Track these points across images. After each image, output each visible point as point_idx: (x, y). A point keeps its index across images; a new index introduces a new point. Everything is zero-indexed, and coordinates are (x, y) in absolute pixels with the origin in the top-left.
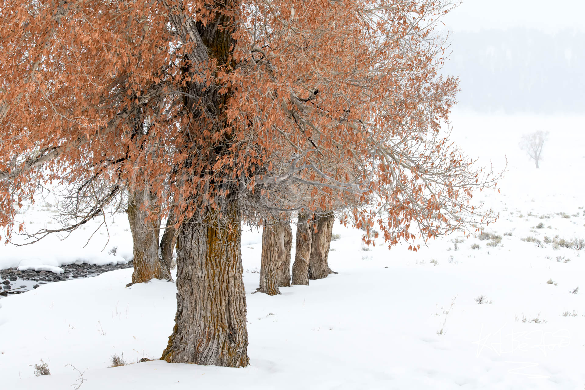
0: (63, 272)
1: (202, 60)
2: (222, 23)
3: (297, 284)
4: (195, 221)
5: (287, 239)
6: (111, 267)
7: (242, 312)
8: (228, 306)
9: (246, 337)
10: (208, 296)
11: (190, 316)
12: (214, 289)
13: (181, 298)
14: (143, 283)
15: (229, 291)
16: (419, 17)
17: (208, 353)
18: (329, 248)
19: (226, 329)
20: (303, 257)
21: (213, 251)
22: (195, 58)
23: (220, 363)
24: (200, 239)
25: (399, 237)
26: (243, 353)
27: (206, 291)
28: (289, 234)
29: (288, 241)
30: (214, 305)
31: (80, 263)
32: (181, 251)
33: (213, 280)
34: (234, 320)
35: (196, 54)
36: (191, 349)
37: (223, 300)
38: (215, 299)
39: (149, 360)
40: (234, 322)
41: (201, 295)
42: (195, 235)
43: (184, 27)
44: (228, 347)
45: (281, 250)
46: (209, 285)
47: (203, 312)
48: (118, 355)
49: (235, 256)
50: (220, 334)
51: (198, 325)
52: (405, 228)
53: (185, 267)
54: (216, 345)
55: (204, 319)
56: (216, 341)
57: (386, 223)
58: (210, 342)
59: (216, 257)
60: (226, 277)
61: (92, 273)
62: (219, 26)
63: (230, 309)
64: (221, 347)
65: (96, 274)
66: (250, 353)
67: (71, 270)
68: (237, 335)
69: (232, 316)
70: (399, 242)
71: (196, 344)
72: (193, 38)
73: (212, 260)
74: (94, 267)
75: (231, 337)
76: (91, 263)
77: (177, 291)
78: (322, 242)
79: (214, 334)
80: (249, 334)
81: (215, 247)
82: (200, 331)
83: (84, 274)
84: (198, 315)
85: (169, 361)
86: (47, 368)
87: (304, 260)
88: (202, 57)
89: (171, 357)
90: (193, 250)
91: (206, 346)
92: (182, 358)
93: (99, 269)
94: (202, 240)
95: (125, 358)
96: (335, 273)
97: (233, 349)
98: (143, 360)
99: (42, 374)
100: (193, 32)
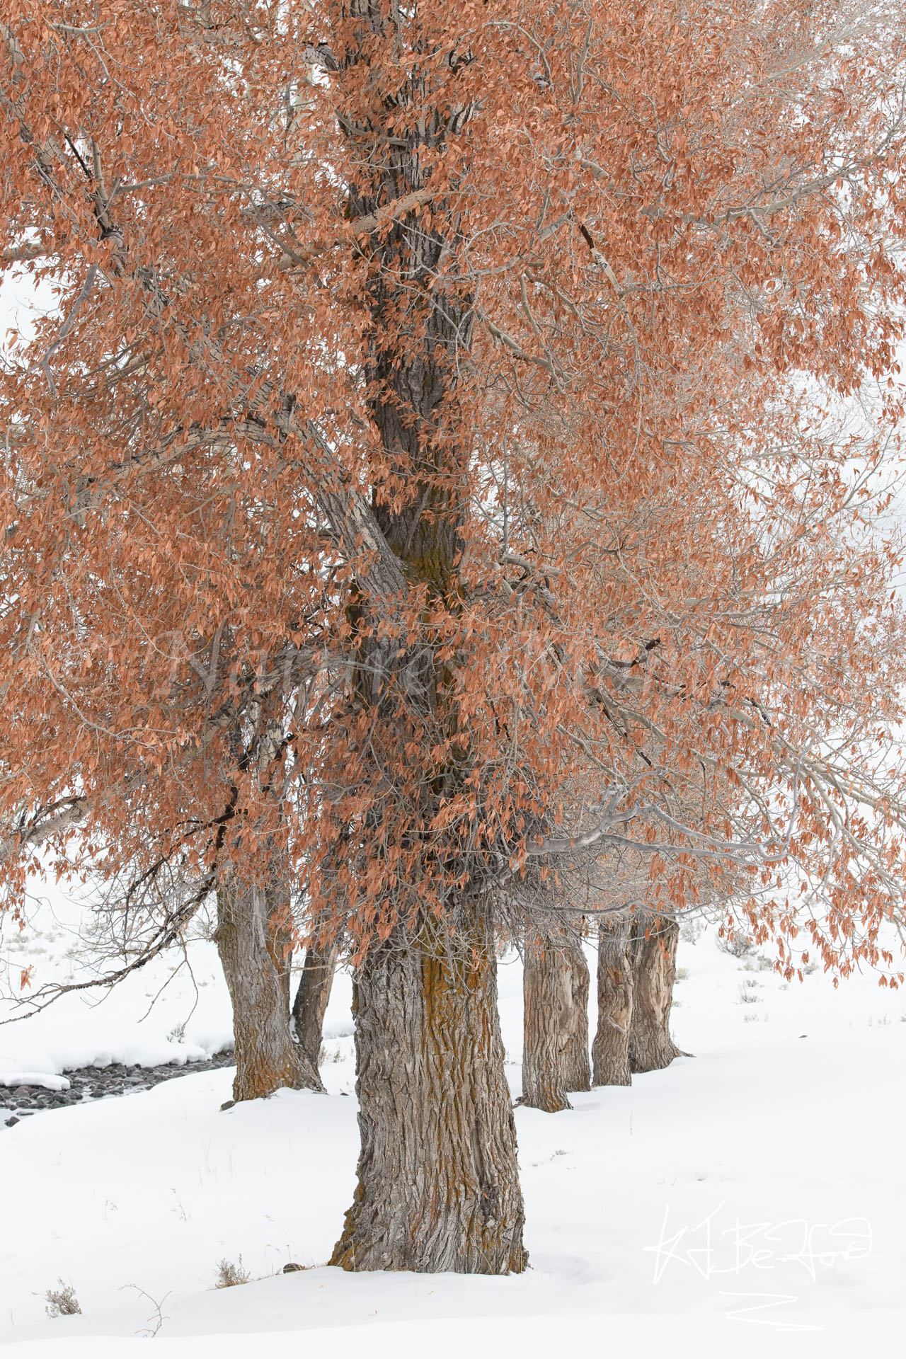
0: (69, 1087)
1: (392, 589)
2: (431, 506)
3: (604, 1084)
4: (394, 946)
5: (577, 983)
6: (173, 1069)
7: (507, 1146)
8: (475, 1133)
9: (520, 1206)
10: (431, 1115)
11: (391, 1161)
12: (443, 1097)
13: (369, 1122)
14: (260, 1100)
15: (476, 1100)
16: (867, 469)
17: (436, 1244)
18: (670, 998)
19: (474, 1188)
20: (617, 1022)
21: (436, 1013)
22: (376, 586)
23: (464, 1267)
24: (405, 986)
25: (857, 958)
26: (514, 1240)
27: (426, 1104)
28: (582, 972)
29: (581, 987)
30: (445, 1135)
31: (103, 1065)
32: (363, 1016)
33: (440, 1078)
34: (490, 1165)
35: (377, 576)
36: (398, 1237)
37: (464, 1123)
38: (445, 1121)
39: (303, 1268)
40: (491, 1171)
41: (415, 1112)
42: (395, 979)
43: (350, 518)
44: (480, 1229)
45: (567, 1008)
46: (432, 1090)
47: (420, 1152)
48: (232, 1260)
49: (485, 1021)
50: (462, 1199)
51: (411, 1183)
52: (867, 937)
53: (376, 1052)
54: (453, 1226)
55: (424, 1167)
56: (452, 1217)
57: (824, 928)
58: (440, 1220)
59: (444, 1026)
60: (468, 1070)
61: (135, 1084)
62: (425, 513)
63: (482, 1141)
64: (464, 1229)
65: (144, 1086)
66: (530, 1241)
67: (84, 1080)
68: (500, 1201)
69: (485, 1158)
70: (856, 969)
71: (407, 1225)
72: (370, 541)
73: (436, 1033)
74: (137, 1070)
75: (488, 1207)
76: (129, 1062)
77: (358, 1108)
78: (654, 986)
79: (448, 1199)
80: (524, 1196)
81: (441, 1003)
82: (416, 1194)
83: (117, 1088)
84: (409, 1158)
85: (350, 1268)
86: (73, 1298)
87: (617, 1028)
88: (392, 582)
89: (353, 1259)
90: (391, 1013)
91: (432, 1229)
92: (378, 1259)
93: (150, 1076)
94: (412, 987)
95: (248, 1267)
96: (688, 1055)
97: (492, 1231)
98: (290, 1268)
99: (64, 1313)
100: (369, 528)
